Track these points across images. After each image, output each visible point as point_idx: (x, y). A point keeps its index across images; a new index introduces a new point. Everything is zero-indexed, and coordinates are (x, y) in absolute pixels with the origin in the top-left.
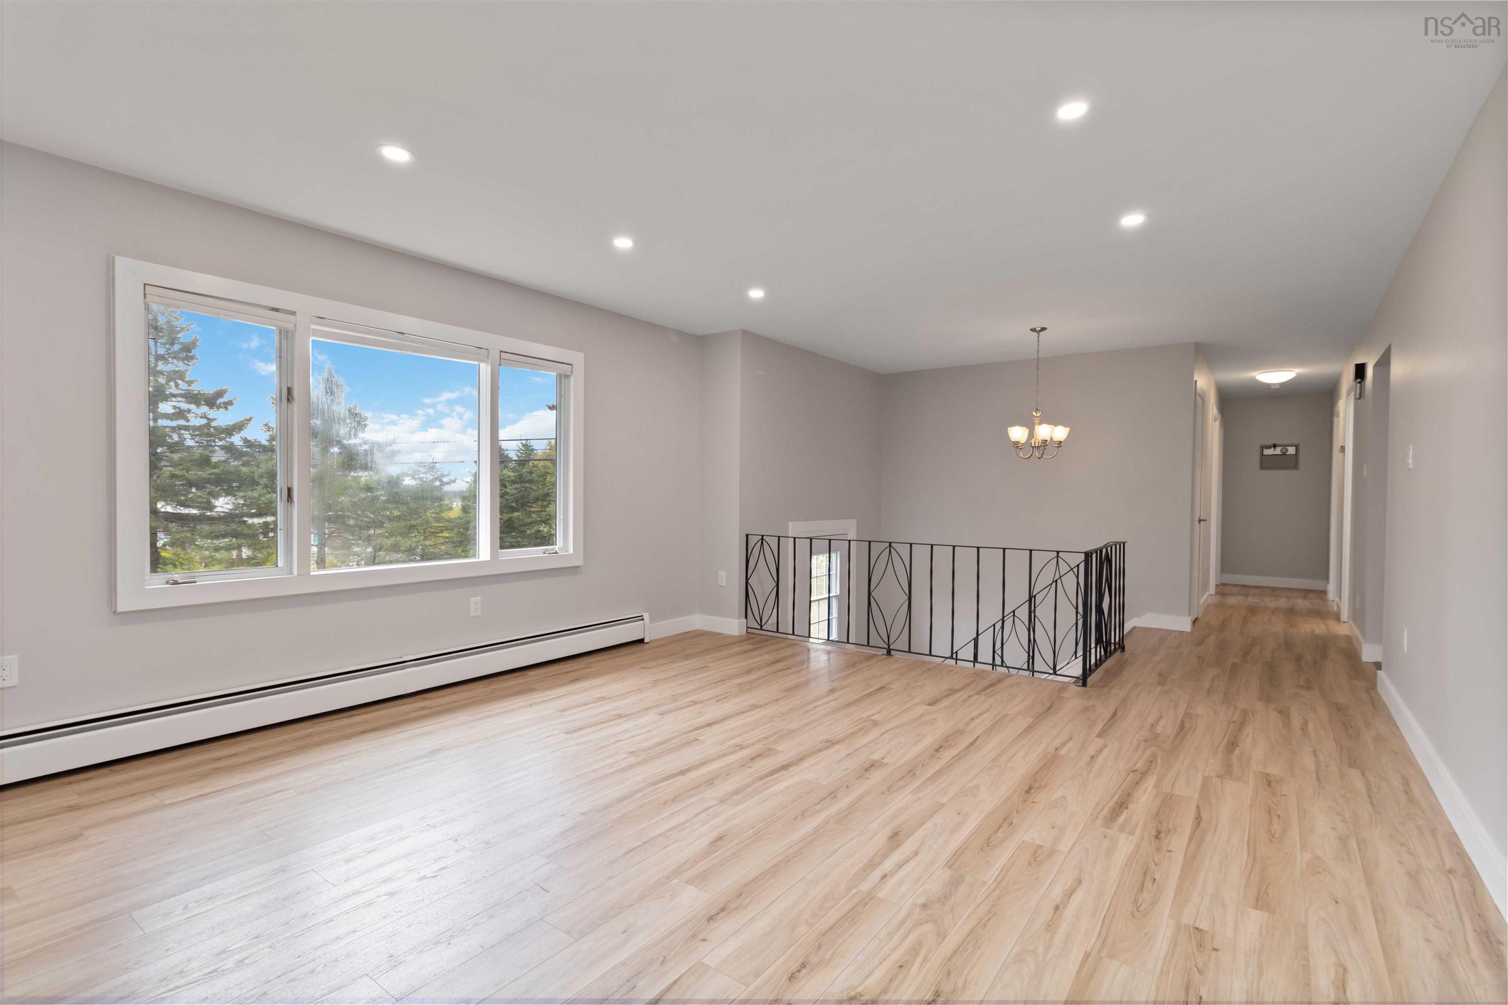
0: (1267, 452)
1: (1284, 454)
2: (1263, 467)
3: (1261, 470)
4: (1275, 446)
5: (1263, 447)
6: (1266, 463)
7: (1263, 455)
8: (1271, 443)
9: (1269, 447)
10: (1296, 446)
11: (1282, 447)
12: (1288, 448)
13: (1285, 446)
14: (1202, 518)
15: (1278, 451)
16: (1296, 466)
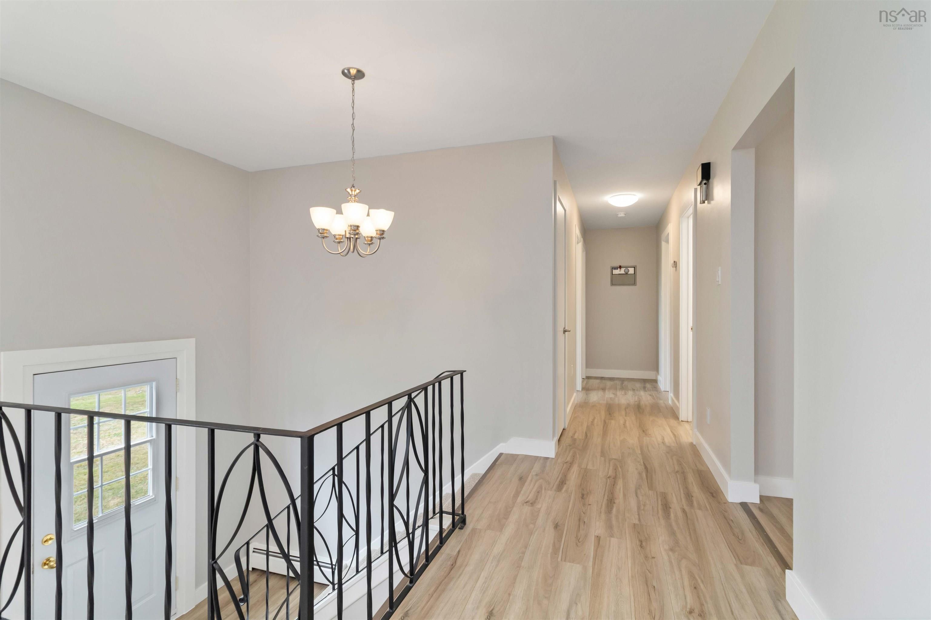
0: (616, 272)
1: (627, 274)
2: (612, 284)
3: (611, 286)
4: (620, 267)
5: (612, 268)
6: (615, 281)
7: (612, 274)
8: (617, 265)
9: (616, 268)
10: (634, 268)
11: (625, 268)
12: (629, 268)
13: (627, 267)
14: (566, 328)
15: (622, 271)
16: (634, 284)
